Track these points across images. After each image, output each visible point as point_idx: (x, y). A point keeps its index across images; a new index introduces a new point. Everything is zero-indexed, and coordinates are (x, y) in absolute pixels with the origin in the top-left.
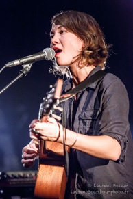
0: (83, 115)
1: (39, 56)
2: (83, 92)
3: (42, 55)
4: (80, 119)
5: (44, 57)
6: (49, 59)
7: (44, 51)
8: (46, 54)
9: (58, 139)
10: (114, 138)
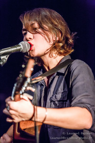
0: (54, 97)
1: (15, 49)
2: (54, 78)
3: (18, 48)
4: (51, 101)
5: (20, 50)
6: (25, 51)
7: (20, 44)
8: (22, 47)
9: (32, 118)
10: (84, 107)
